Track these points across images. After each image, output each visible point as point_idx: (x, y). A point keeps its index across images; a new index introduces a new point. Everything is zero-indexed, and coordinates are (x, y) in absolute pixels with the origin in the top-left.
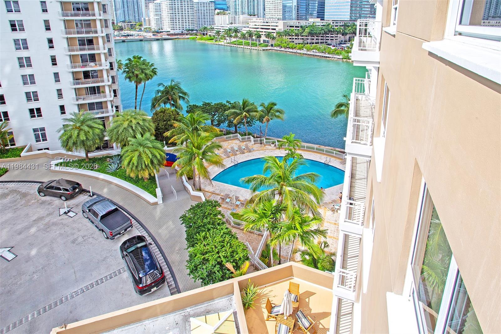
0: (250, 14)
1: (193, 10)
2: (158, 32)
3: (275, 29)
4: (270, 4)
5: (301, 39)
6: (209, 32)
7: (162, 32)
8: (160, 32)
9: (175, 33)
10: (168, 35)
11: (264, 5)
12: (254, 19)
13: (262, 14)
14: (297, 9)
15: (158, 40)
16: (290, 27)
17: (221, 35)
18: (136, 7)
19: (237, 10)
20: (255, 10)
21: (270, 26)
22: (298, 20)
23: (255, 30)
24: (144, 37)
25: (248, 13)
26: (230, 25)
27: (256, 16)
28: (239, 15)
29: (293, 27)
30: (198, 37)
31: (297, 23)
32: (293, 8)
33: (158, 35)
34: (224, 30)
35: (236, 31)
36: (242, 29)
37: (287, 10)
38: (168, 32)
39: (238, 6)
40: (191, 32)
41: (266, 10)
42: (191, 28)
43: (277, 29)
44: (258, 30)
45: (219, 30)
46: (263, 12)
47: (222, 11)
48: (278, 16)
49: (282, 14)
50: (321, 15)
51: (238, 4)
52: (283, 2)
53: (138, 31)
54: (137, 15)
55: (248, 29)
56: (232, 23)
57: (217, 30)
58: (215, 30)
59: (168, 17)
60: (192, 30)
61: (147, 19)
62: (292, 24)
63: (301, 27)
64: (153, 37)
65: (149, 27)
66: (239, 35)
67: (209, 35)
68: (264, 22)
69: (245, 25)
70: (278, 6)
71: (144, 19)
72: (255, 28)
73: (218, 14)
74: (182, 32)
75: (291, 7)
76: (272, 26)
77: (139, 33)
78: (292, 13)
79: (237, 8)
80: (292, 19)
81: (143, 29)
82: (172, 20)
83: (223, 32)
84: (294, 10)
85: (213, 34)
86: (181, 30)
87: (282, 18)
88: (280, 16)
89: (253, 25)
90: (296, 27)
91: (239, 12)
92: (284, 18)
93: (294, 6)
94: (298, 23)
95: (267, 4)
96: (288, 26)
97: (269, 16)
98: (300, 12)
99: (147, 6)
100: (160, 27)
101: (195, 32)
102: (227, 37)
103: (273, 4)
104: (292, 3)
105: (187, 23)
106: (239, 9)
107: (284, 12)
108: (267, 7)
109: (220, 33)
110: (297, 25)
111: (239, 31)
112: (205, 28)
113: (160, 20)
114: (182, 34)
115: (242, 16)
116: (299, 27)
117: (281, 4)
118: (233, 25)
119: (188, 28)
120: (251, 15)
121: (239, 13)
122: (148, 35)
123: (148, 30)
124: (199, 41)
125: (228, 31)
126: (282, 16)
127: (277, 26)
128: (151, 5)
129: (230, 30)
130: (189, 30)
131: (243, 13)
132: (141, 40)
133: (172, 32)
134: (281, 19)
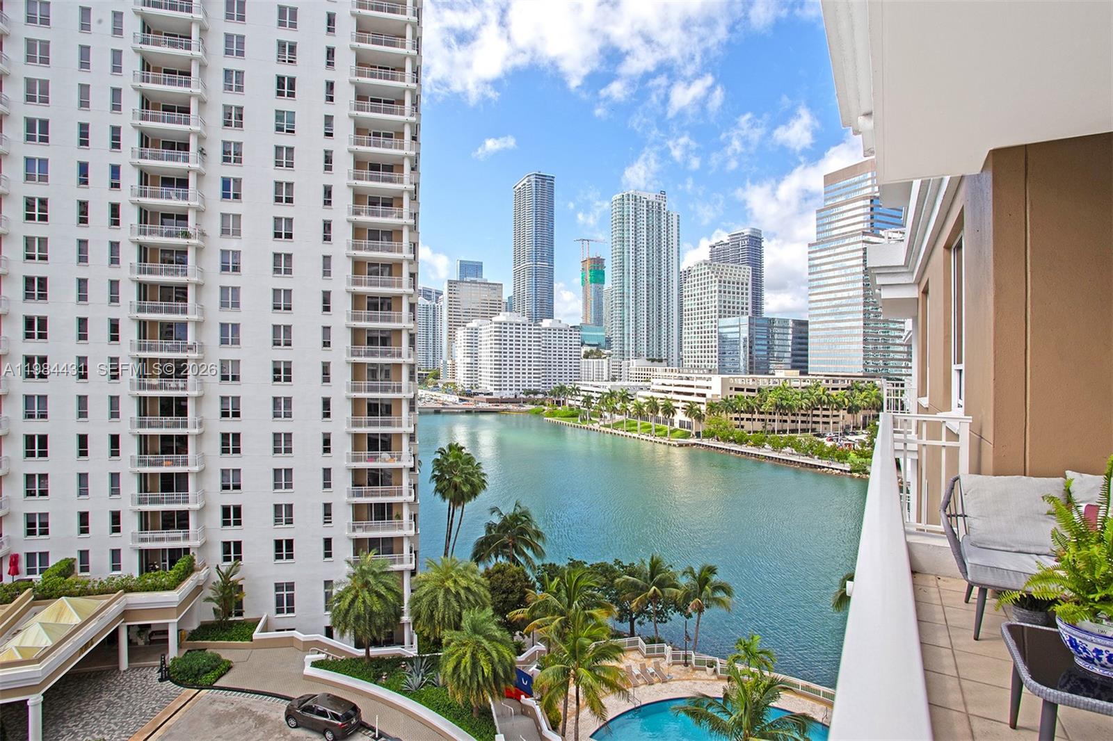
0: (651, 357)
1: (539, 346)
2: (469, 395)
3: (704, 395)
4: (693, 335)
5: (759, 420)
6: (570, 397)
7: (478, 394)
8: (475, 394)
9: (501, 397)
10: (489, 401)
11: (680, 337)
12: (660, 369)
13: (675, 358)
14: (750, 347)
15: (468, 412)
16: (737, 389)
17: (593, 405)
18: (431, 336)
19: (626, 349)
20: (663, 349)
21: (693, 386)
22: (751, 373)
23: (663, 395)
24: (443, 404)
25: (648, 355)
26: (613, 383)
27: (665, 363)
28: (629, 359)
29: (742, 390)
30: (546, 408)
31: (751, 380)
32: (742, 345)
33: (468, 401)
34: (599, 395)
35: (625, 398)
36: (635, 394)
37: (727, 348)
38: (488, 394)
39: (629, 338)
40: (532, 396)
41: (684, 350)
42: (533, 388)
43: (709, 393)
44: (669, 396)
45: (590, 393)
46: (679, 354)
47: (594, 349)
48: (710, 364)
49: (717, 359)
50: (800, 362)
51: (629, 334)
52: (721, 330)
53: (432, 390)
54: (431, 354)
55: (649, 394)
56: (614, 379)
57: (585, 393)
58: (582, 393)
59: (491, 361)
60: (535, 393)
61: (449, 362)
62: (739, 383)
63: (759, 390)
64: (461, 405)
65: (452, 381)
66: (630, 406)
67: (570, 405)
68: (681, 379)
69: (640, 384)
70: (710, 339)
71: (445, 363)
72: (663, 392)
73: (587, 356)
74: (516, 396)
75: (735, 342)
76: (698, 387)
77: (433, 393)
78: (739, 357)
79: (626, 342)
80: (736, 371)
81: (440, 385)
82: (499, 366)
83: (597, 398)
84: (742, 348)
85: (578, 403)
86: (514, 392)
87: (717, 367)
88: (713, 364)
89: (657, 384)
90: (748, 390)
91: (629, 352)
92: (722, 370)
93: (742, 340)
94: (753, 380)
95: (687, 335)
96: (731, 389)
97: (690, 364)
98: (755, 353)
99: (452, 337)
100: (474, 383)
101: (540, 396)
102: (607, 410)
103: (700, 335)
104: (739, 332)
105: (527, 375)
106: (629, 345)
107: (722, 353)
108: (687, 340)
109: (592, 401)
110: (751, 384)
111: (630, 398)
112: (562, 389)
113: (473, 368)
114: (515, 401)
115: (635, 361)
116: (753, 391)
117: (717, 334)
118: (618, 383)
119: (527, 387)
120: (653, 360)
121: (629, 355)
122: (450, 400)
123: (451, 388)
124: (549, 419)
125: (607, 398)
126: (717, 364)
127: (707, 388)
128: (461, 334)
129: (612, 394)
130: (528, 392)
131: (637, 355)
132: (437, 412)
133: (496, 395)
134: (715, 370)
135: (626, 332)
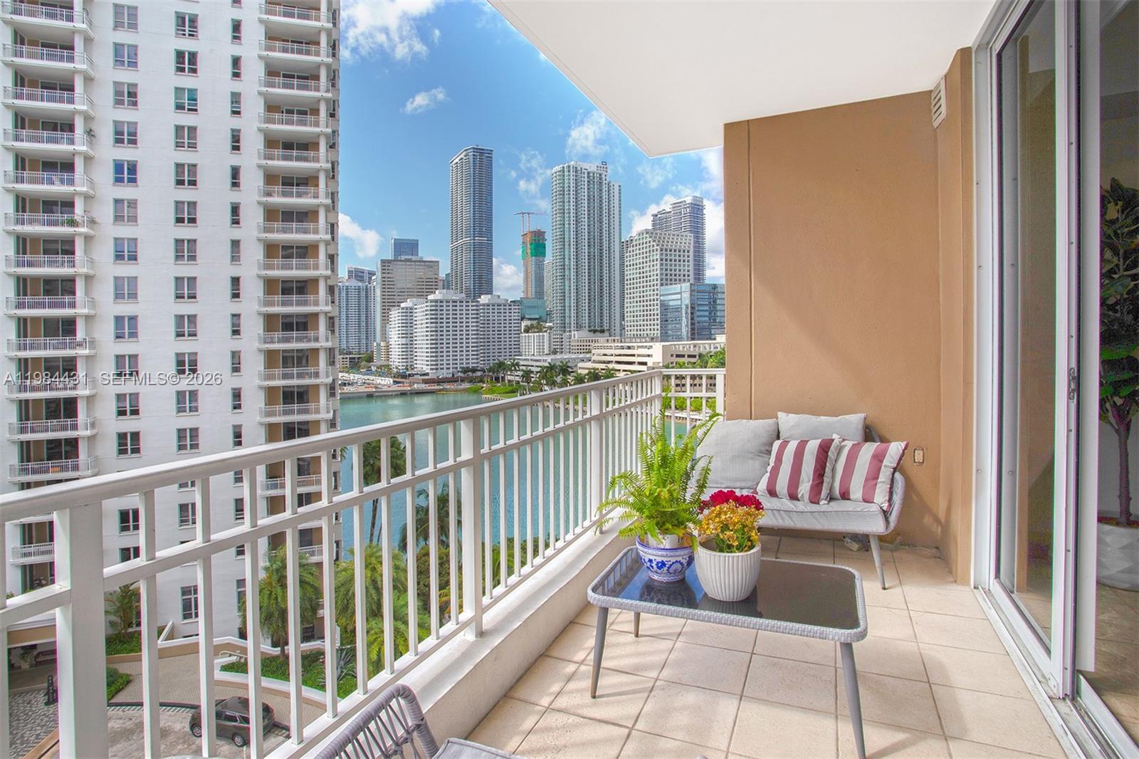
0: (592, 328)
1: (477, 323)
2: (404, 376)
3: (645, 364)
4: (635, 304)
6: (509, 373)
7: (413, 375)
8: (410, 375)
9: (438, 377)
10: (425, 382)
11: (622, 306)
12: (602, 340)
13: (618, 328)
14: (692, 313)
15: (403, 394)
16: (678, 356)
17: (533, 379)
18: (363, 318)
19: (567, 321)
20: (604, 320)
21: (634, 355)
22: (693, 339)
23: (603, 366)
24: (376, 388)
25: (589, 327)
26: (553, 357)
27: (607, 334)
28: (570, 331)
29: (683, 356)
30: (485, 385)
31: (692, 346)
32: (684, 312)
33: (403, 383)
34: (539, 369)
35: (565, 370)
36: (576, 366)
37: (669, 315)
38: (424, 375)
39: (570, 310)
40: (470, 374)
41: (626, 319)
42: (470, 366)
43: (650, 362)
44: (611, 366)
45: (529, 368)
46: (621, 324)
47: (535, 322)
48: (652, 332)
49: (659, 327)
51: (570, 306)
52: (662, 298)
53: (365, 374)
54: (363, 336)
55: (589, 365)
56: (555, 352)
57: (524, 368)
58: (521, 368)
59: (427, 340)
60: (474, 370)
61: (383, 344)
62: (681, 350)
63: (700, 355)
64: (395, 388)
65: (386, 363)
66: (570, 378)
67: (509, 381)
68: (622, 348)
69: (581, 356)
70: (652, 308)
71: (379, 345)
72: (604, 362)
73: (527, 331)
74: (453, 375)
75: (678, 309)
76: (639, 356)
77: (366, 377)
78: (681, 323)
79: (567, 315)
80: (679, 338)
81: (374, 369)
82: (435, 345)
83: (537, 372)
84: (684, 315)
85: (517, 378)
86: (451, 370)
87: (659, 335)
88: (656, 332)
89: (598, 355)
90: (689, 356)
91: (570, 324)
92: (664, 337)
93: (684, 307)
94: (695, 346)
95: (629, 305)
96: (672, 355)
97: (632, 333)
98: (696, 319)
99: (386, 319)
100: (409, 364)
101: (479, 374)
102: (547, 384)
103: (642, 304)
104: (681, 299)
105: (464, 353)
106: (570, 317)
107: (664, 321)
108: (629, 310)
109: (532, 375)
110: (692, 351)
111: (570, 370)
112: (501, 365)
113: (409, 349)
114: (453, 380)
115: (576, 333)
116: (694, 356)
117: (658, 302)
118: (558, 356)
119: (464, 365)
120: (595, 331)
121: (570, 327)
122: (383, 382)
123: (385, 370)
124: (487, 396)
125: (547, 371)
126: (659, 332)
127: (649, 356)
128: (395, 315)
129: (551, 367)
130: (465, 371)
131: (579, 327)
132: (370, 396)
133: (432, 375)
134: (657, 338)
135: (567, 304)
